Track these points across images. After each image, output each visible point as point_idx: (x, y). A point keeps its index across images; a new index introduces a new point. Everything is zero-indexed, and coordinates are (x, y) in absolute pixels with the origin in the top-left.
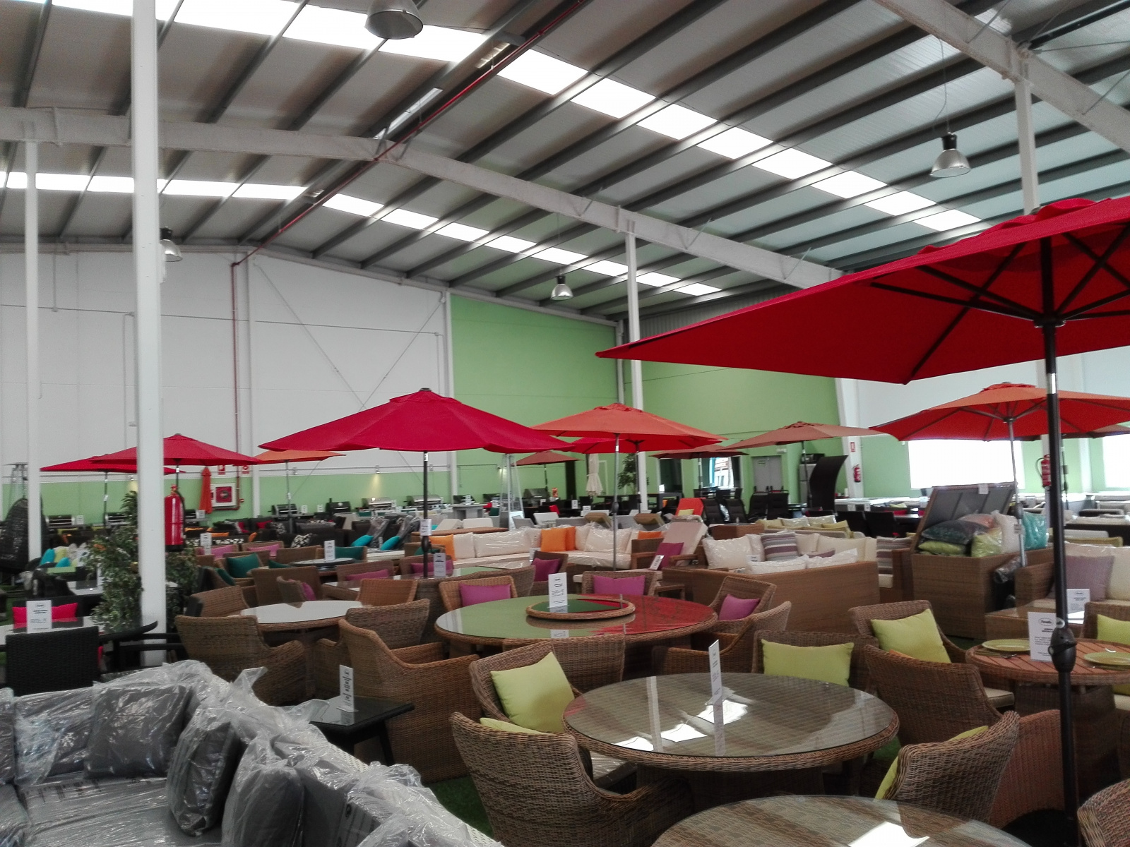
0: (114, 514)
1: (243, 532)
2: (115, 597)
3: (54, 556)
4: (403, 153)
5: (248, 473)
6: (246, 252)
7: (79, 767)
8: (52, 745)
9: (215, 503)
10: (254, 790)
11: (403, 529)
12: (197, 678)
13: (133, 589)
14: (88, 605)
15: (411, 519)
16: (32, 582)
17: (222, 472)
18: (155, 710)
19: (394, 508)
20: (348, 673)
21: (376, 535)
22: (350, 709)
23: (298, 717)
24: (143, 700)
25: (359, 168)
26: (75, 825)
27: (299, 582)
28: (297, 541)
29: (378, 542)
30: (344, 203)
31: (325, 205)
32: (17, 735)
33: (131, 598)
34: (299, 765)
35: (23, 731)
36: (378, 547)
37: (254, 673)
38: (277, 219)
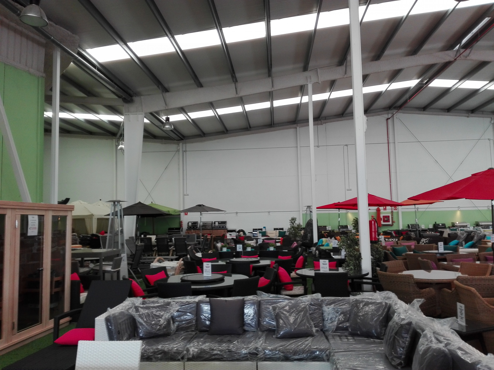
0: (342, 226)
1: (396, 236)
2: (351, 260)
3: (322, 242)
4: (469, 53)
5: (396, 210)
6: (393, 113)
7: (346, 329)
8: (336, 318)
9: (382, 223)
10: (428, 355)
11: (476, 238)
12: (392, 300)
13: (358, 258)
14: (340, 263)
15: (480, 233)
16: (315, 251)
17: (385, 209)
18: (375, 311)
19: (469, 227)
20: (461, 307)
21: (461, 240)
22: (464, 324)
23: (445, 325)
24: (370, 306)
25: (447, 65)
26: (348, 353)
27: (429, 261)
28: (422, 241)
29: (462, 244)
30: (439, 83)
31: (429, 85)
32: (324, 313)
33: (357, 262)
34: (448, 347)
35: (325, 311)
36: (462, 246)
37: (420, 301)
38: (407, 96)
